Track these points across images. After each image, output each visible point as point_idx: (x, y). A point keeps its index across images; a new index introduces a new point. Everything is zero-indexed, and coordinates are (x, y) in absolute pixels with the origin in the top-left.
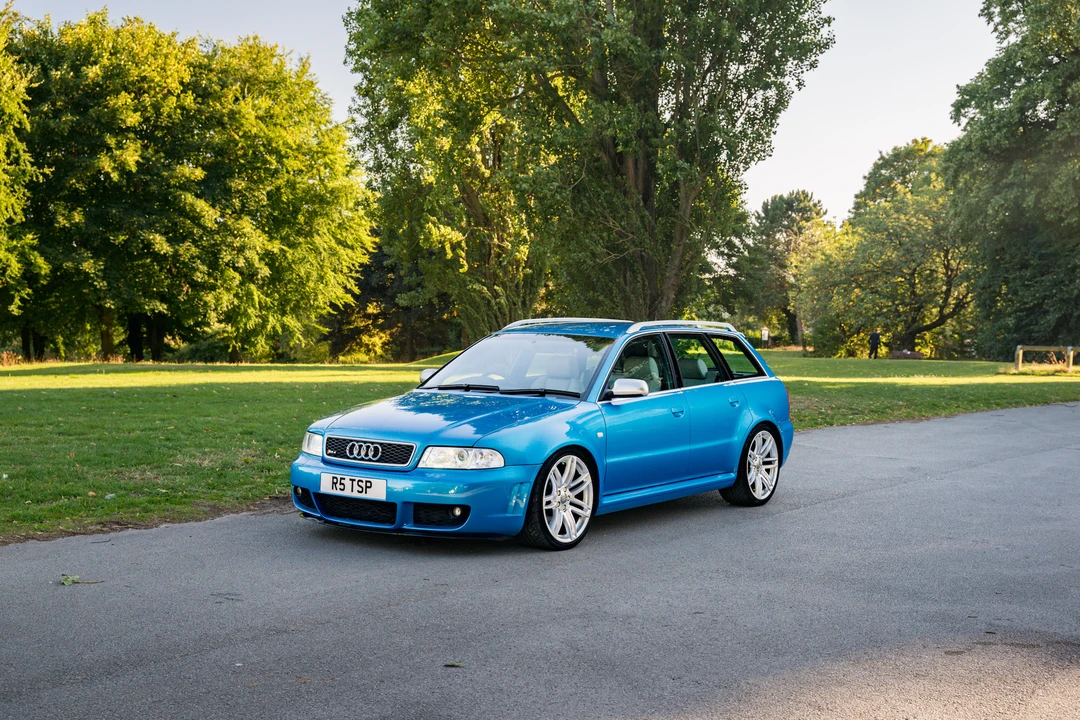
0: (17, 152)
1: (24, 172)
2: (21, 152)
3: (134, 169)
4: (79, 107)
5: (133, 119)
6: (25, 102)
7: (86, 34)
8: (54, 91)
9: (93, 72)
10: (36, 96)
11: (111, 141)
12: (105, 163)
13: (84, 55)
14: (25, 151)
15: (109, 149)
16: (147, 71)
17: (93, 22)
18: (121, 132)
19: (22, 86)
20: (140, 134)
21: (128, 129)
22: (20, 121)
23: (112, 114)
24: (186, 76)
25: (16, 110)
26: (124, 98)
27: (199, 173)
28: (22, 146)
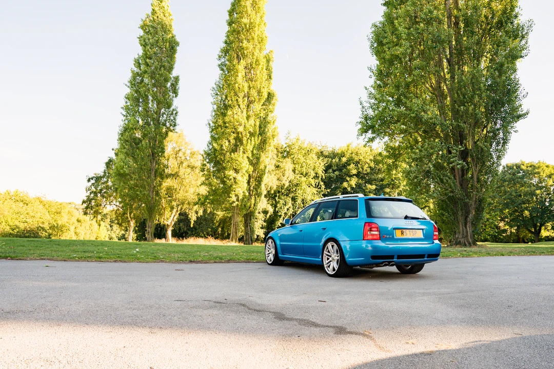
0: (321, 185)
1: (322, 191)
3: (354, 186)
4: (340, 170)
5: (354, 172)
6: (324, 170)
7: (344, 148)
8: (333, 165)
9: (344, 160)
10: (328, 168)
11: (348, 179)
13: (343, 155)
14: (323, 185)
15: (347, 181)
16: (361, 158)
17: (348, 146)
18: (351, 176)
19: (322, 164)
20: (358, 175)
21: (354, 175)
22: (322, 176)
23: (349, 171)
24: (372, 158)
25: (321, 173)
26: (352, 166)
27: (374, 187)
28: (322, 183)
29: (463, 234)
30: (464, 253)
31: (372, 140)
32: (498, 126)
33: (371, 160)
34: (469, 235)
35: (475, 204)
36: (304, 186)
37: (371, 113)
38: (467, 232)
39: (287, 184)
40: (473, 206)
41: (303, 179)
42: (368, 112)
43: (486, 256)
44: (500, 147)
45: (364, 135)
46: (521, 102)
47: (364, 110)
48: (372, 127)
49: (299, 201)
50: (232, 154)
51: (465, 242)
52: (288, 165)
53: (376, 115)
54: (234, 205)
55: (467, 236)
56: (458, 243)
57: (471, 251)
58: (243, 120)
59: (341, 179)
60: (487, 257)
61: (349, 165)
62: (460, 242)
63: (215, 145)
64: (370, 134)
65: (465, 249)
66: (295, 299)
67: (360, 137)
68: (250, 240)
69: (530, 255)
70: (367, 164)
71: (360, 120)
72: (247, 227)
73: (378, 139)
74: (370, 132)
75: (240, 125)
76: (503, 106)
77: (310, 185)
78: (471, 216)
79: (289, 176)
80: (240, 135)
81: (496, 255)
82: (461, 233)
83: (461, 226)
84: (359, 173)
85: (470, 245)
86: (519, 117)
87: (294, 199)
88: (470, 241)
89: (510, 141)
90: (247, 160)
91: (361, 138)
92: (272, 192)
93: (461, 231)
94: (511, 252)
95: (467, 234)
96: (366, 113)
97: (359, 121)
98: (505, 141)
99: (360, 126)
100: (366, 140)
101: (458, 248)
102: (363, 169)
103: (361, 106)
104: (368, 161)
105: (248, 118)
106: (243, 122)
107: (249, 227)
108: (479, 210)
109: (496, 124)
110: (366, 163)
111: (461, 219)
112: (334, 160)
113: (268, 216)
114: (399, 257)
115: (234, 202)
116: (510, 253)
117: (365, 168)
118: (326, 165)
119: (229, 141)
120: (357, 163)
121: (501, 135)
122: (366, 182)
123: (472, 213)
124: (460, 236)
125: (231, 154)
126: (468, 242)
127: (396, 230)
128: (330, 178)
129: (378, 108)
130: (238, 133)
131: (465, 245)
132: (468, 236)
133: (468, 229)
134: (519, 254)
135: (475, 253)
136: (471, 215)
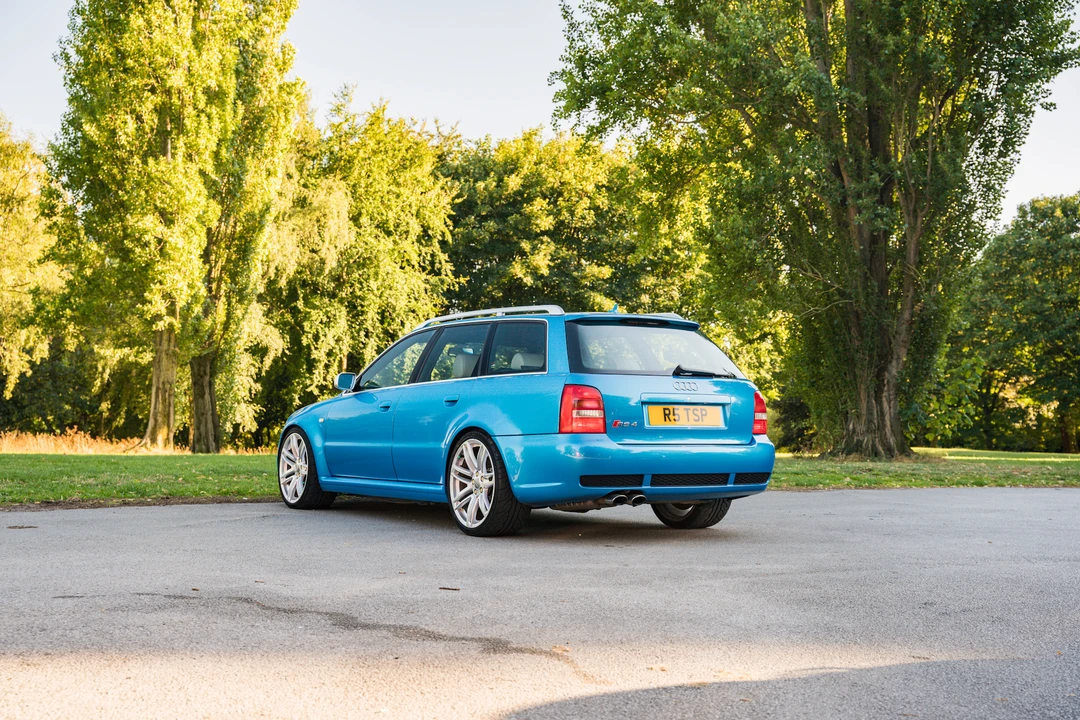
0: (440, 263)
1: (442, 282)
2: (443, 262)
3: (545, 271)
4: (501, 216)
5: (546, 223)
6: (449, 216)
7: (515, 146)
8: (479, 202)
9: (514, 183)
10: (461, 211)
11: (526, 245)
12: (518, 270)
13: (511, 167)
14: (447, 262)
15: (523, 253)
16: (568, 176)
17: (527, 139)
18: (535, 237)
19: (446, 200)
20: (554, 234)
21: (544, 233)
22: (443, 234)
23: (528, 218)
24: (602, 178)
25: (439, 224)
26: (540, 204)
27: (606, 272)
28: (444, 257)
29: (870, 421)
30: (867, 476)
31: (598, 131)
32: (991, 90)
33: (598, 187)
34: (888, 423)
35: (908, 330)
36: (387, 265)
37: (596, 43)
38: (882, 414)
39: (331, 263)
40: (903, 336)
41: (386, 243)
42: (588, 40)
43: (927, 485)
44: (991, 158)
45: (574, 114)
46: (1071, 12)
47: (575, 35)
48: (601, 91)
49: (371, 315)
50: (151, 161)
51: (874, 445)
52: (334, 198)
53: (613, 54)
54: (160, 326)
55: (881, 427)
56: (853, 448)
57: (887, 472)
58: (184, 52)
59: (505, 248)
60: (930, 489)
61: (530, 200)
62: (859, 443)
63: (90, 129)
64: (591, 115)
65: (871, 465)
66: (377, 586)
67: (561, 122)
68: (211, 439)
69: (1064, 486)
70: (585, 199)
71: (560, 66)
72: (202, 396)
73: (618, 127)
74: (593, 105)
75: (174, 64)
76: (1012, 24)
77: (405, 264)
78: (894, 370)
79: (338, 238)
80: (175, 100)
81: (958, 484)
82: (864, 418)
83: (863, 395)
84: (560, 225)
85: (890, 454)
86: (1059, 62)
87: (355, 310)
88: (892, 441)
89: (1027, 139)
90: (198, 180)
91: (566, 125)
92: (283, 283)
93: (864, 412)
94: (1008, 477)
95: (883, 420)
96: (580, 43)
97: (559, 70)
98: (1011, 138)
99: (561, 86)
100: (582, 130)
101: (853, 463)
102: (572, 214)
103: (565, 24)
104: (590, 188)
105: (199, 40)
106: (184, 55)
107: (207, 397)
108: (923, 347)
109: (984, 84)
110: (585, 194)
111: (866, 376)
112: (481, 185)
113: (268, 362)
114: (657, 479)
115: (158, 317)
116: (1007, 479)
117: (579, 212)
118: (458, 201)
119: (139, 118)
120: (553, 195)
121: (1000, 119)
122: (580, 256)
123: (899, 358)
124: (861, 428)
125: (145, 162)
126: (883, 445)
127: (651, 407)
128: (469, 239)
129: (619, 28)
130: (168, 92)
131: (875, 455)
132: (884, 426)
133: (885, 405)
134: (1030, 483)
135: (899, 477)
136: (894, 363)
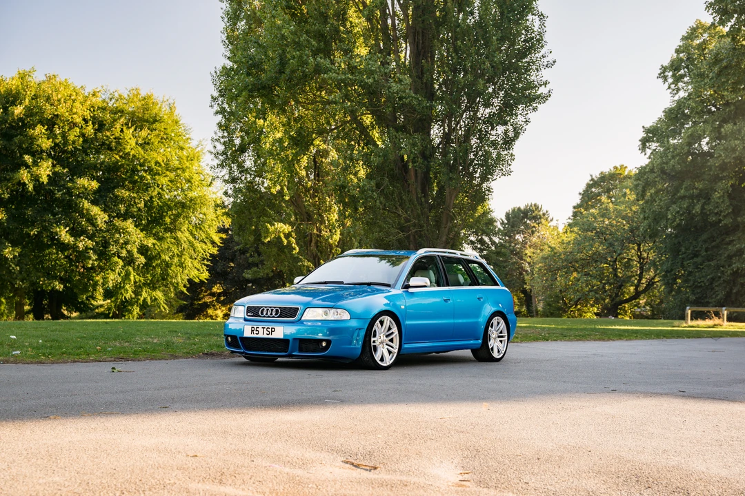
3: (45, 179)
5: (46, 144)
7: (14, 84)
9: (18, 110)
11: (28, 159)
12: (24, 175)
15: (27, 166)
16: (62, 110)
17: (23, 78)
18: (37, 154)
21: (42, 151)
23: (31, 139)
24: (88, 114)
26: (40, 129)
27: (95, 185)
33: (85, 119)
61: (33, 127)
70: (76, 128)
84: (55, 146)
102: (66, 139)
104: (78, 120)
110: (73, 125)
117: (71, 138)
120: (51, 124)
122: (73, 172)
